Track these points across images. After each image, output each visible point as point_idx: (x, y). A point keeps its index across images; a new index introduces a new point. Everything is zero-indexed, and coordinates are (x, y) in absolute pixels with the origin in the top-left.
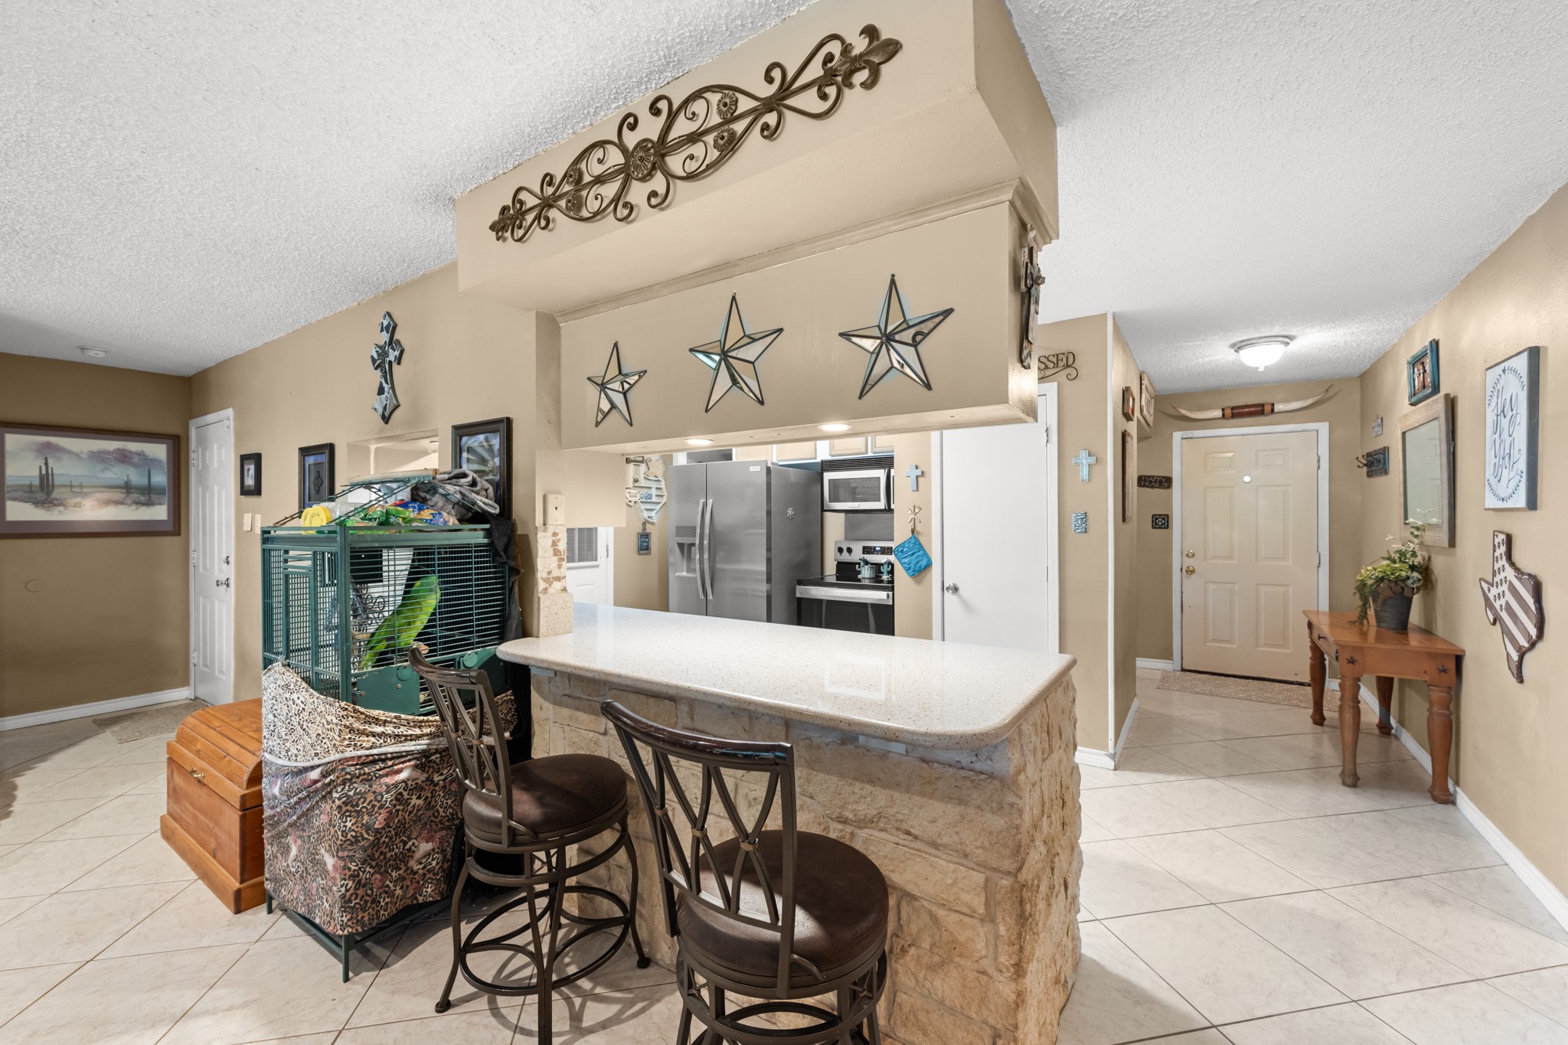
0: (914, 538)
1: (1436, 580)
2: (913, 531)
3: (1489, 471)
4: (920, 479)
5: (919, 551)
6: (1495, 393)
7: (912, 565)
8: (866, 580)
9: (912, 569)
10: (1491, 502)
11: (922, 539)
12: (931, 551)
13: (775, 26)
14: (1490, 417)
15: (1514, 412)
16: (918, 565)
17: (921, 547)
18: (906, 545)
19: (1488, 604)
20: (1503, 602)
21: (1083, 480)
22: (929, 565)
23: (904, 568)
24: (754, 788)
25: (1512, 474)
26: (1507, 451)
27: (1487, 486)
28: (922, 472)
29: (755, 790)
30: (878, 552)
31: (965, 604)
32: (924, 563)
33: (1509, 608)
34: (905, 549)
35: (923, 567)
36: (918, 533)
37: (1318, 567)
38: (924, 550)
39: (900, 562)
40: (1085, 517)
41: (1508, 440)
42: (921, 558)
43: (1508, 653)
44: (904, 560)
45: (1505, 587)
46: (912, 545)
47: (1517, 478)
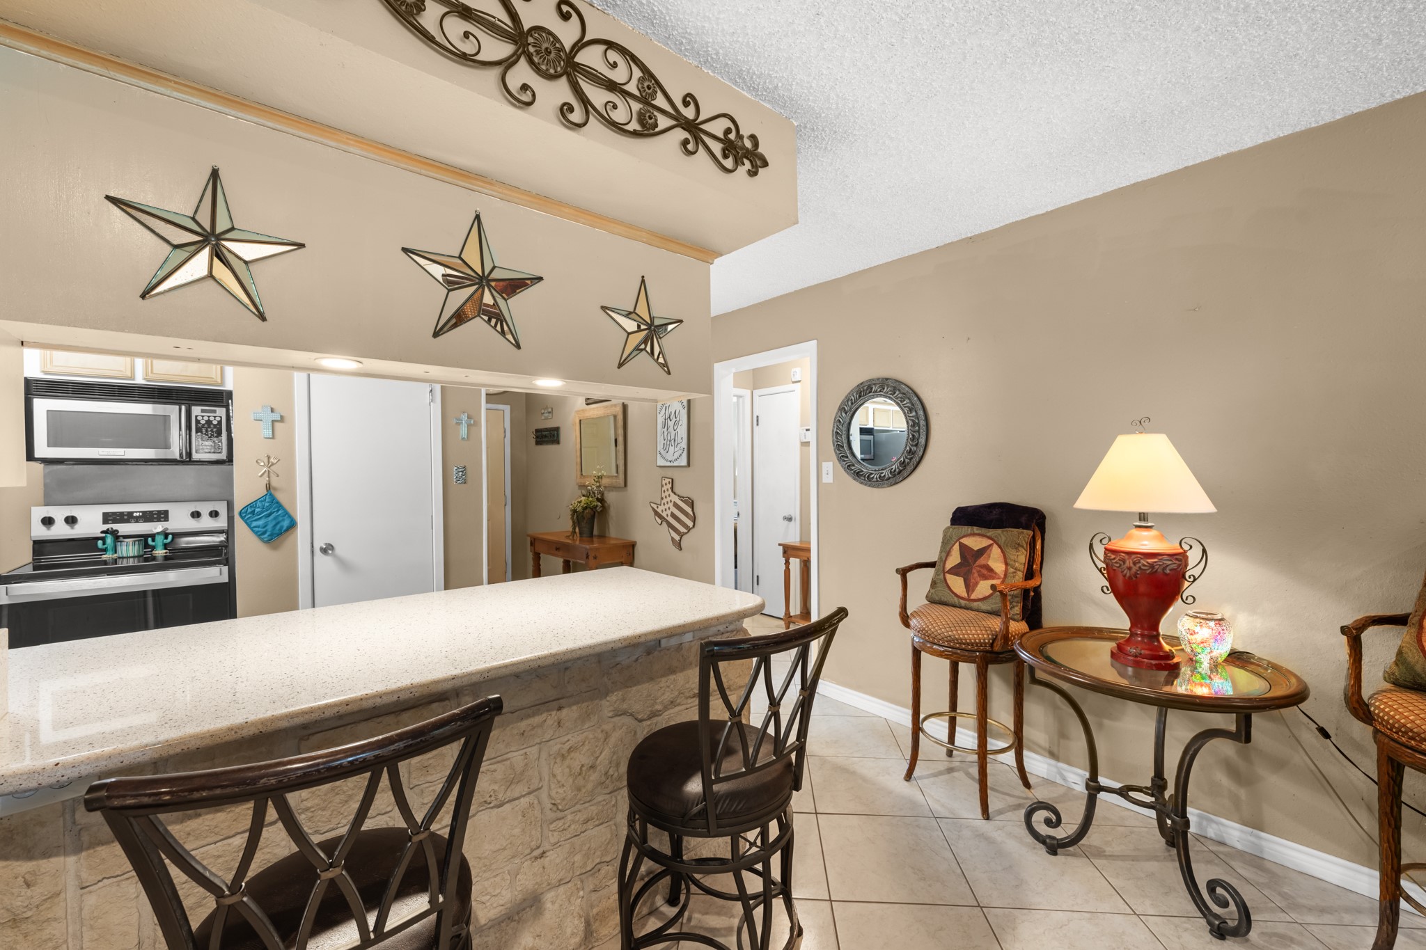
0: (271, 495)
1: (609, 506)
2: (268, 487)
3: (660, 447)
4: (277, 424)
5: (278, 511)
6: (664, 408)
7: (269, 528)
8: (131, 560)
9: (268, 533)
10: (661, 462)
11: (280, 497)
12: (295, 509)
13: (690, 63)
14: (660, 419)
15: (678, 419)
16: (278, 527)
17: (280, 506)
18: (259, 504)
19: (656, 513)
20: (669, 512)
21: (463, 439)
22: (293, 525)
23: (256, 533)
24: (566, 739)
25: (676, 449)
26: (673, 437)
27: (658, 455)
28: (282, 417)
29: (568, 740)
30: (137, 520)
31: (344, 564)
32: (286, 524)
33: (673, 515)
34: (257, 510)
35: (284, 528)
36: (275, 489)
37: (505, 505)
38: (284, 509)
39: (249, 525)
40: (464, 470)
41: (673, 433)
42: (280, 519)
43: (672, 538)
44: (254, 524)
45: (671, 505)
46: (267, 504)
47: (680, 452)
